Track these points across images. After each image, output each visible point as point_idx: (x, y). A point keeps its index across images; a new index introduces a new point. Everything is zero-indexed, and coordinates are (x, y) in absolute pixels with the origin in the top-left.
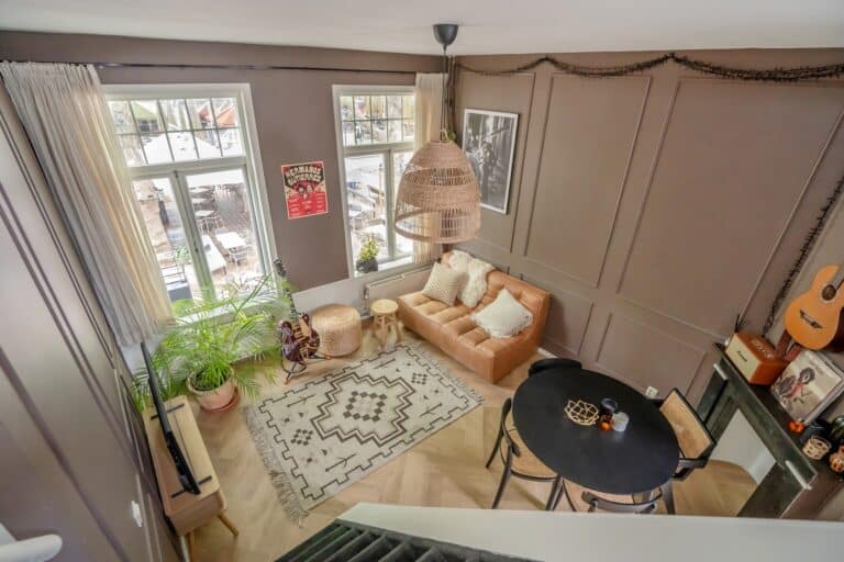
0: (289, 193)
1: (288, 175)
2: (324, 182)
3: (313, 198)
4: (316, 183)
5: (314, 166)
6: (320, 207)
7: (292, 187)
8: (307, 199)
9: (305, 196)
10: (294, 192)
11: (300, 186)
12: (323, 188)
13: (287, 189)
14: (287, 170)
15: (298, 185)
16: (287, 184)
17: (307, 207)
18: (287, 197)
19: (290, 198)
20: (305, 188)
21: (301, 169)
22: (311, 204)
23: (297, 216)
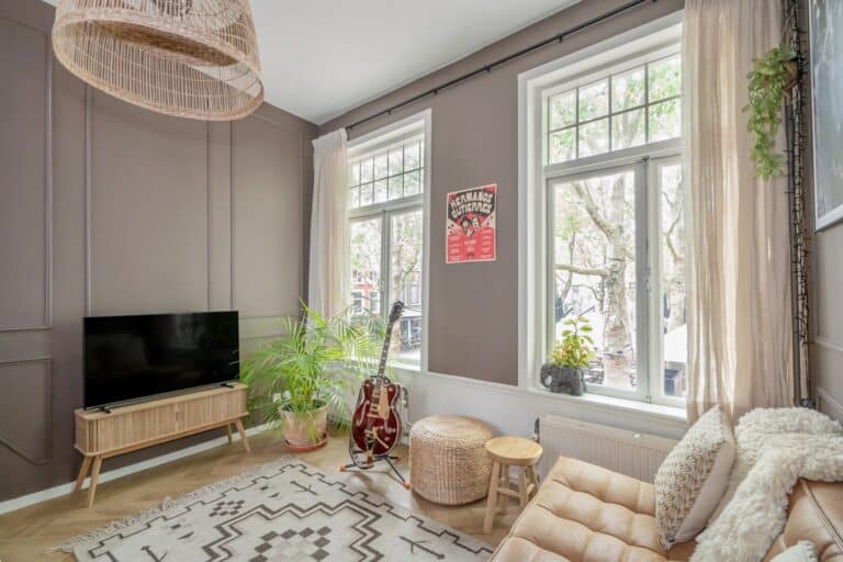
0: (451, 227)
1: (453, 204)
2: (494, 214)
3: (478, 236)
4: (485, 215)
5: (485, 191)
6: (486, 250)
7: (455, 220)
8: (471, 238)
9: (469, 233)
10: (457, 227)
11: (465, 219)
12: (491, 222)
13: (449, 222)
14: (453, 198)
15: (464, 218)
16: (451, 217)
17: (470, 250)
18: (448, 232)
19: (452, 235)
20: (470, 222)
21: (469, 196)
22: (474, 246)
23: (456, 260)
